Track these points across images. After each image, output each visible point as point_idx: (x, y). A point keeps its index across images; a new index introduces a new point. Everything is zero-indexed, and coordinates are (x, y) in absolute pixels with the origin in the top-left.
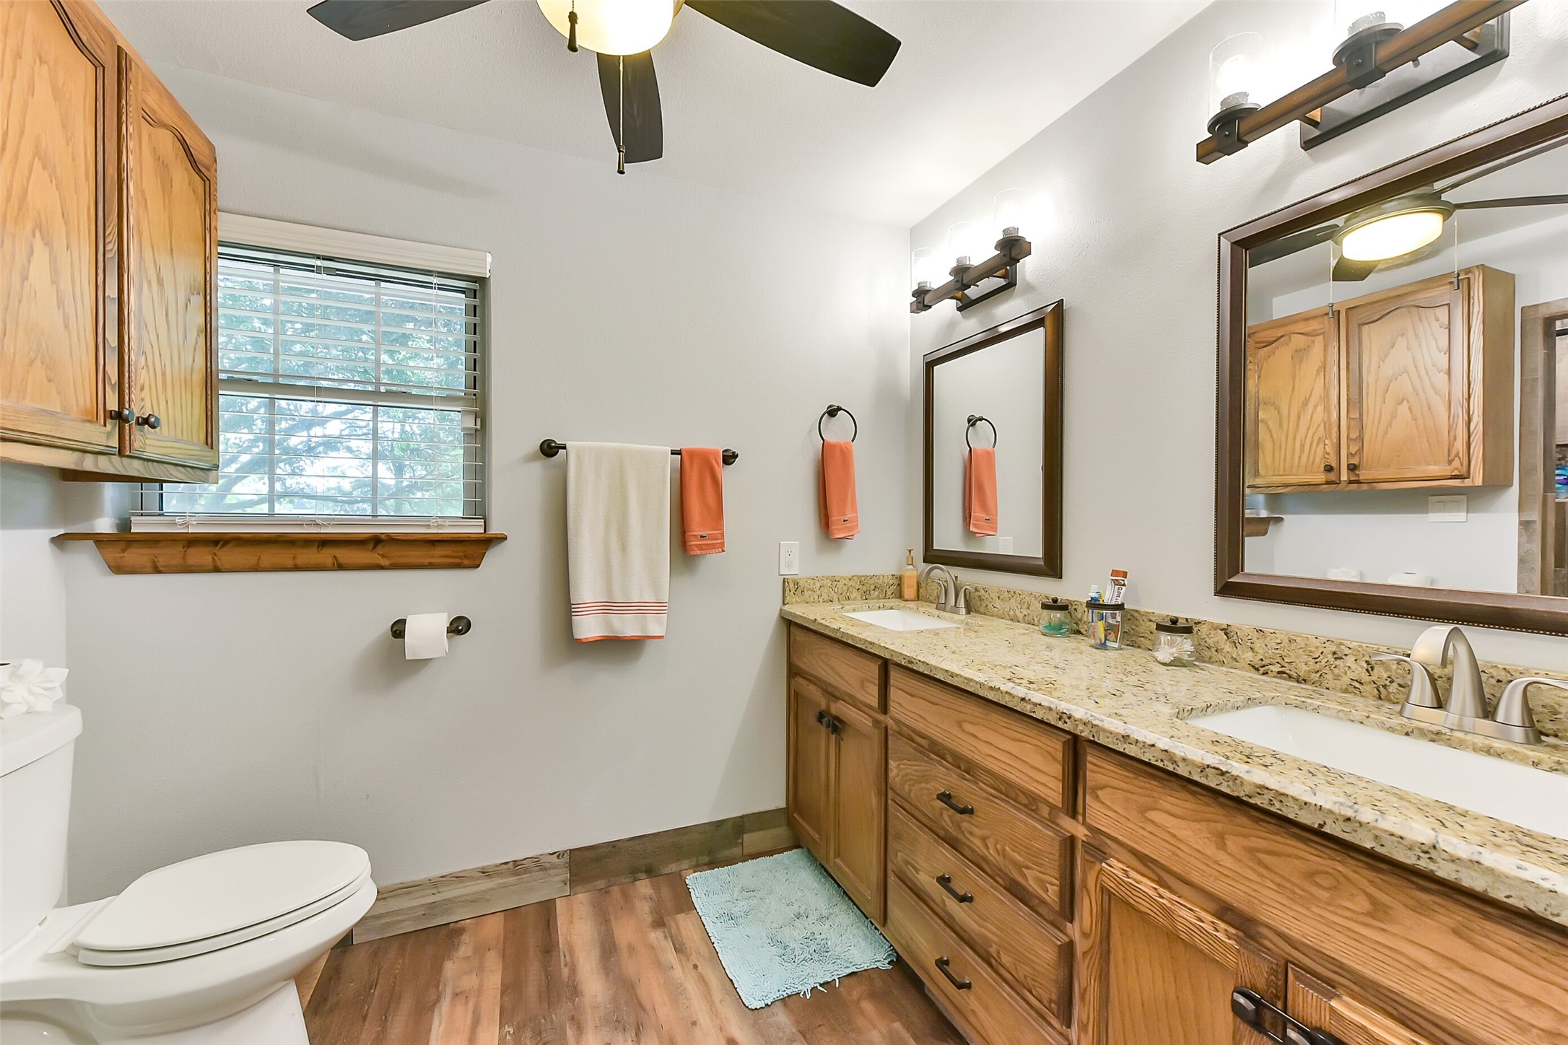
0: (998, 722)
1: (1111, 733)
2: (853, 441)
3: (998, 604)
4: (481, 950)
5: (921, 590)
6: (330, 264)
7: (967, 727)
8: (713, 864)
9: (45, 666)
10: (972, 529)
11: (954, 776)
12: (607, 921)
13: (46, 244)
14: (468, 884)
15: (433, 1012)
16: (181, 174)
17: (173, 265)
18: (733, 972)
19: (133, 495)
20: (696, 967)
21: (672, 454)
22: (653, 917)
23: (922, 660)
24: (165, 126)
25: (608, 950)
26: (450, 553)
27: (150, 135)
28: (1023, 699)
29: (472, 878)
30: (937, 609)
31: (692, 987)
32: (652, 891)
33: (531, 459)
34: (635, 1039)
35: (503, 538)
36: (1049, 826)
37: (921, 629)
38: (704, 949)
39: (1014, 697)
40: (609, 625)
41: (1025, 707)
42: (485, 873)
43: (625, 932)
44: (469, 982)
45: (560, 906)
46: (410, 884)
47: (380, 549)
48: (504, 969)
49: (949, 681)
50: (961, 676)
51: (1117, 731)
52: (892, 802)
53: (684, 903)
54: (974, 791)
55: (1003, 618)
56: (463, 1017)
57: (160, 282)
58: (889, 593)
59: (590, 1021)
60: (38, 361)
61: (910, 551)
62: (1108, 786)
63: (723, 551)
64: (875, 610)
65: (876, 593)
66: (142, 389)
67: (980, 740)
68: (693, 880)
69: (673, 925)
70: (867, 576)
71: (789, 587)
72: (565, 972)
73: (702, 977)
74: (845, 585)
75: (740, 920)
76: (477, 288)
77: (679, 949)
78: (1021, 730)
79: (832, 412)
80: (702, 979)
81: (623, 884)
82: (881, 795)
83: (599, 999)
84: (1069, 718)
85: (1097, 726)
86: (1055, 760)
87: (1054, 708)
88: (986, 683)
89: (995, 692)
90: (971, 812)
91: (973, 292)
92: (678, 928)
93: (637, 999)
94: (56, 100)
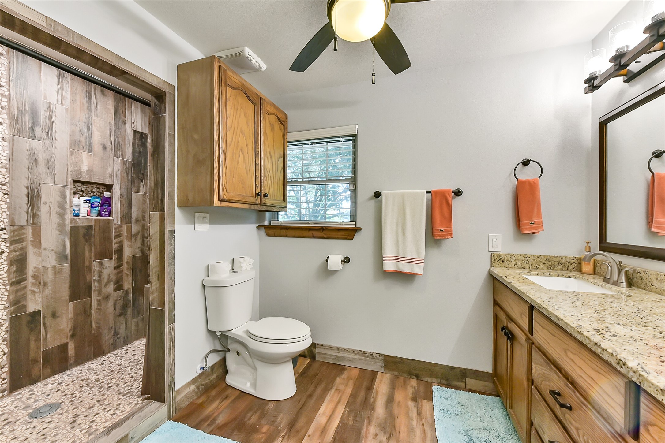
0: (586, 356)
1: (653, 385)
2: (539, 178)
3: (656, 283)
4: (349, 379)
5: (597, 268)
6: (315, 141)
7: (570, 354)
8: (448, 386)
9: (250, 259)
10: (653, 229)
11: (562, 382)
12: (394, 389)
13: (242, 154)
14: (348, 353)
15: (329, 391)
16: (277, 126)
17: (274, 152)
18: (439, 436)
19: (273, 215)
20: (423, 425)
21: (427, 193)
22: (413, 396)
23: (545, 307)
24: (272, 114)
25: (390, 400)
26: (344, 234)
27: (268, 118)
28: (596, 344)
29: (350, 352)
30: (603, 281)
31: (418, 431)
32: (416, 385)
33: (371, 199)
34: (387, 438)
35: (360, 229)
36: (617, 438)
37: (568, 290)
38: (430, 420)
39: (591, 341)
40: (397, 266)
41: (597, 349)
42: (354, 352)
43: (399, 396)
44: (342, 387)
45: (379, 375)
46: (332, 347)
47: (324, 232)
48: (353, 389)
49: (557, 322)
50: (563, 321)
51: (658, 384)
52: (535, 389)
53: (429, 397)
54: (572, 396)
55: (660, 294)
56: (336, 399)
57: (271, 157)
58: (571, 268)
59: (374, 422)
60: (240, 183)
61: (588, 243)
62: (656, 425)
63: (452, 238)
64: (555, 276)
65: (560, 267)
66: (265, 187)
67: (577, 365)
68: (435, 388)
69: (420, 403)
70: (552, 256)
71: (496, 259)
72: (372, 400)
73: (425, 430)
74: (534, 260)
75: (452, 416)
76: (354, 138)
77: (419, 414)
78: (600, 366)
79: (526, 163)
80: (424, 431)
81: (405, 377)
82: (529, 382)
83: (380, 416)
84: (624, 365)
85: (643, 376)
86: (620, 393)
87: (615, 355)
88: (576, 328)
89: (580, 335)
90: (570, 408)
91: (634, 67)
92: (422, 405)
93: (394, 423)
94: (245, 117)
